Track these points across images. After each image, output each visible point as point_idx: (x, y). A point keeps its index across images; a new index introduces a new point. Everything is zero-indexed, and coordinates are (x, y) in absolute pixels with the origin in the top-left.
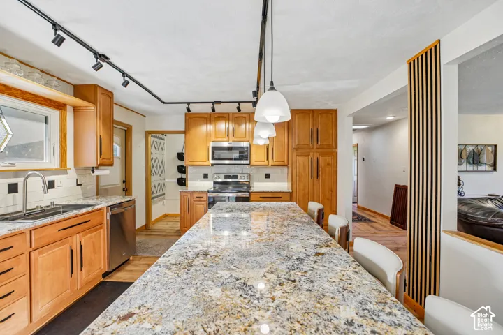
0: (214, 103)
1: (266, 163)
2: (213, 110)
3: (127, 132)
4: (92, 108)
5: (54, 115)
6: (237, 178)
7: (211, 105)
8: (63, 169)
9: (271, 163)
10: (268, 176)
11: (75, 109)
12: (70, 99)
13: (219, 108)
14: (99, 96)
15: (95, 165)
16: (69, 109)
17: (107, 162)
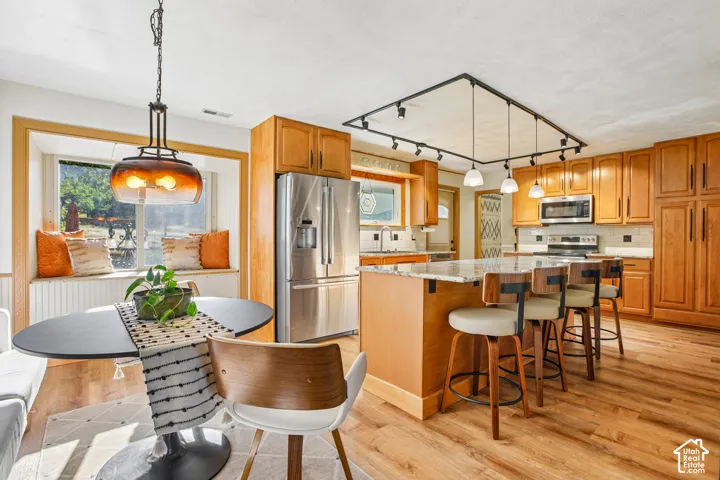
0: (533, 156)
1: (618, 220)
2: (532, 163)
3: (455, 195)
4: (421, 179)
5: (397, 187)
6: (578, 241)
7: (530, 158)
8: (403, 227)
9: (626, 219)
10: (628, 239)
11: (411, 181)
12: (407, 175)
13: (539, 160)
14: (427, 168)
15: (423, 224)
16: (407, 182)
17: (433, 221)
